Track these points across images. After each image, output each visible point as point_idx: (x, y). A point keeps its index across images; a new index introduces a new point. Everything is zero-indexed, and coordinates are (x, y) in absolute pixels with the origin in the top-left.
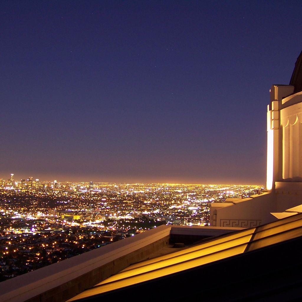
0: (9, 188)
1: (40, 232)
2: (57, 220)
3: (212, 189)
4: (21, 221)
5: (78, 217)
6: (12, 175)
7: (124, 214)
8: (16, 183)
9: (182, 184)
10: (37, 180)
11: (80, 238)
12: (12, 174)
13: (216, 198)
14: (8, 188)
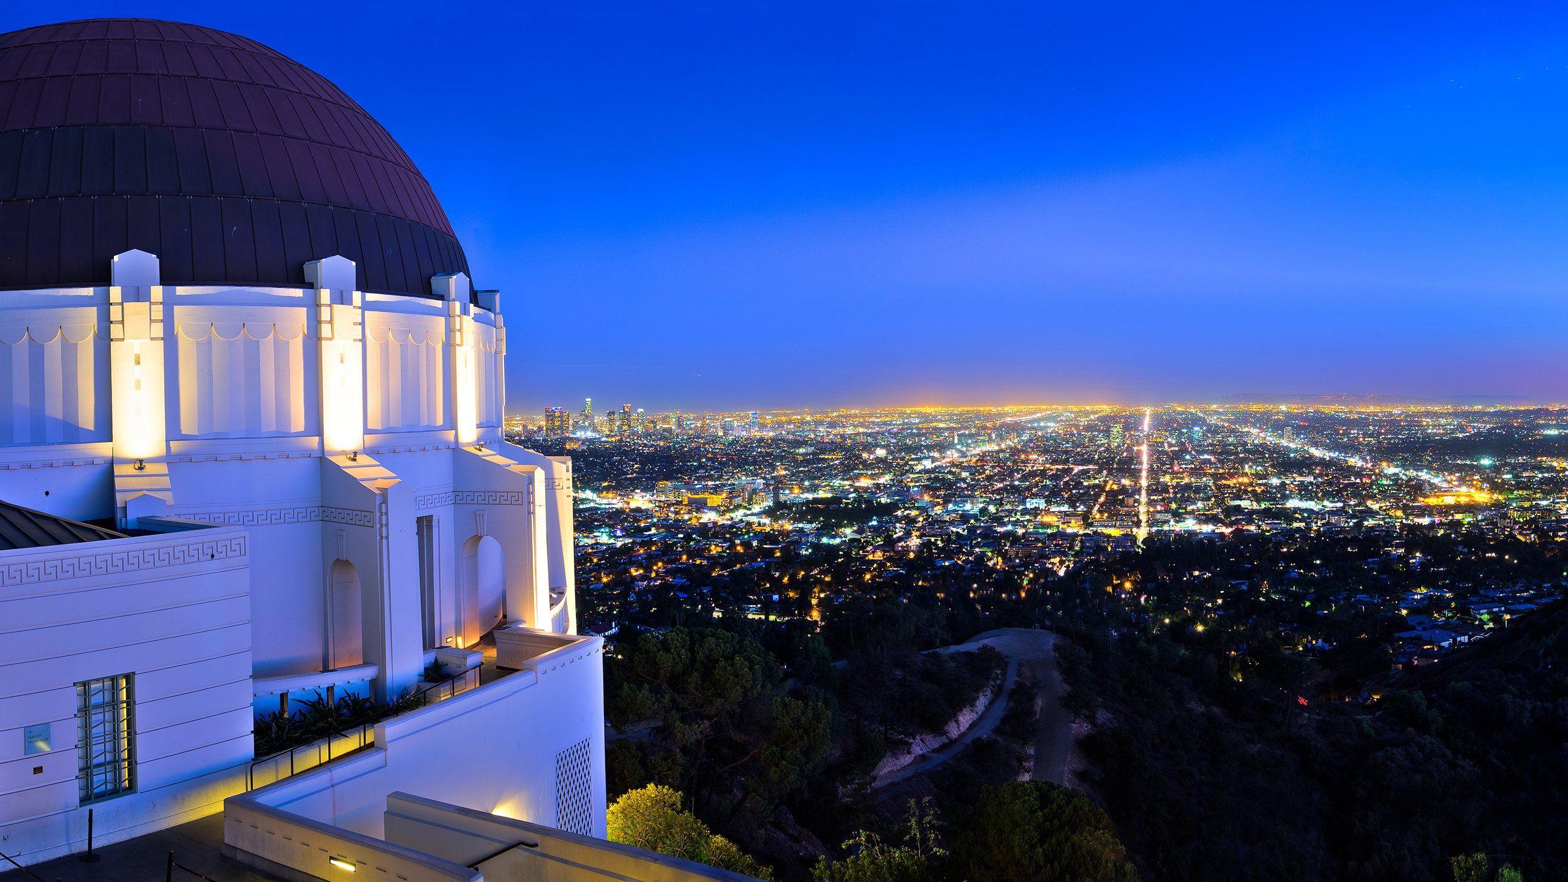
0: (583, 433)
1: (631, 541)
2: (672, 509)
3: (1009, 419)
4: (597, 513)
5: (715, 500)
6: (589, 400)
7: (814, 488)
8: (597, 420)
9: (950, 409)
10: (640, 410)
11: (714, 552)
12: (587, 400)
13: (1016, 441)
14: (580, 434)
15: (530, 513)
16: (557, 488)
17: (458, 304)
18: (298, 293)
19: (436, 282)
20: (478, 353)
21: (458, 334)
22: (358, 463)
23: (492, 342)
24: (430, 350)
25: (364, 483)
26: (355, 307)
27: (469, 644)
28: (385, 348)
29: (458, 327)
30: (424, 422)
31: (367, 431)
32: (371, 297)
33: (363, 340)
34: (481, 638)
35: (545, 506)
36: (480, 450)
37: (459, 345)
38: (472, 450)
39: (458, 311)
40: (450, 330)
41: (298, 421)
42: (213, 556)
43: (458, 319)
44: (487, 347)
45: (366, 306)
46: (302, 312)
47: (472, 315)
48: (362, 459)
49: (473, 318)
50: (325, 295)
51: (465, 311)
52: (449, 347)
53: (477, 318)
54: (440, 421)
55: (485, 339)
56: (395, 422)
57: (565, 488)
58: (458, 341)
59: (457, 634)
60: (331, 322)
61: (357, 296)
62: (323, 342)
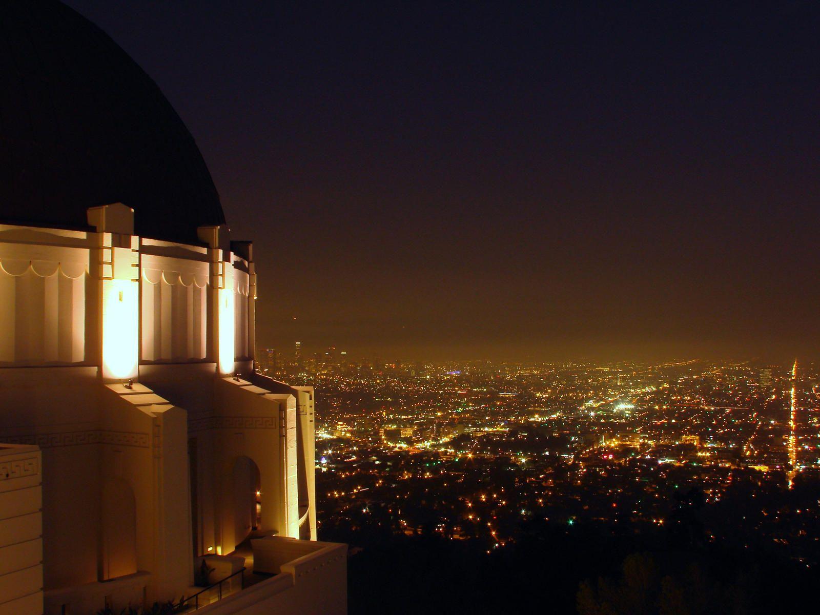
5: (407, 432)
15: (283, 436)
16: (301, 413)
17: (221, 252)
18: (83, 235)
19: (202, 232)
20: (237, 295)
21: (220, 278)
22: (134, 390)
23: (246, 286)
24: (197, 292)
25: (141, 408)
26: (133, 250)
27: (226, 553)
28: (158, 288)
29: (220, 272)
30: (191, 355)
31: (141, 362)
32: (147, 242)
33: (140, 280)
34: (237, 547)
35: (295, 429)
36: (238, 381)
37: (221, 288)
38: (231, 380)
39: (221, 258)
40: (213, 275)
41: (79, 353)
42: (7, 475)
43: (220, 265)
44: (243, 291)
45: (143, 250)
46: (85, 253)
47: (232, 262)
48: (138, 387)
49: (233, 265)
50: (107, 239)
51: (227, 258)
52: (212, 290)
53: (237, 265)
54: (204, 355)
55: (241, 282)
56: (166, 355)
57: (308, 414)
58: (220, 285)
59: (217, 544)
60: (112, 263)
61: (135, 240)
62: (104, 280)
